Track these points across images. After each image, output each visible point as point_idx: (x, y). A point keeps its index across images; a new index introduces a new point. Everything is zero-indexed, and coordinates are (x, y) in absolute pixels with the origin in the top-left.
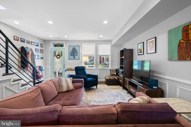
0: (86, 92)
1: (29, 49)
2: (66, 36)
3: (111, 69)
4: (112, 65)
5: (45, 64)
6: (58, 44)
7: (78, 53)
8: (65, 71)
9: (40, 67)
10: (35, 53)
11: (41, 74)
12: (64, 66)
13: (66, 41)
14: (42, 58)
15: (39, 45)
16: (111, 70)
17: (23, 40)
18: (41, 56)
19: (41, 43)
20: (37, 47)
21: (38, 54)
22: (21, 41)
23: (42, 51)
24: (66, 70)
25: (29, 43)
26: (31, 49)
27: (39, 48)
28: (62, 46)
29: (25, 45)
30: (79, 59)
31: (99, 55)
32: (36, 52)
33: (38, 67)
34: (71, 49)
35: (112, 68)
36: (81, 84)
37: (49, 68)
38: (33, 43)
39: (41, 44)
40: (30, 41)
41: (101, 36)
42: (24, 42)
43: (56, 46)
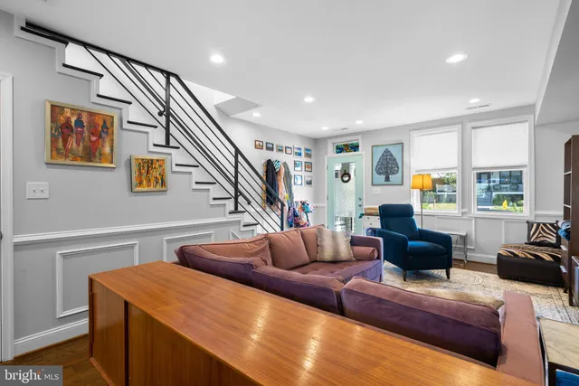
0: (405, 280)
1: (280, 163)
2: (359, 122)
3: (532, 219)
4: (536, 206)
5: (316, 198)
6: (346, 145)
7: (400, 165)
8: (360, 217)
9: (303, 203)
10: (292, 173)
11: (304, 219)
12: (360, 203)
13: (365, 133)
14: (309, 183)
15: (303, 152)
16: (530, 225)
17: (271, 146)
18: (307, 179)
19: (308, 147)
20: (298, 159)
21: (300, 173)
22: (268, 149)
23: (309, 166)
24: (362, 215)
25: (282, 150)
26: (285, 164)
27: (303, 159)
28: (355, 148)
29: (274, 156)
30: (402, 184)
31: (475, 169)
32: (296, 169)
33: (300, 204)
34: (379, 153)
35: (536, 216)
36: (373, 251)
37: (324, 207)
38: (289, 151)
39: (306, 150)
40: (284, 146)
41: (475, 101)
42: (272, 149)
43: (340, 149)
